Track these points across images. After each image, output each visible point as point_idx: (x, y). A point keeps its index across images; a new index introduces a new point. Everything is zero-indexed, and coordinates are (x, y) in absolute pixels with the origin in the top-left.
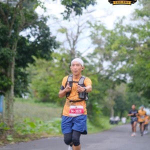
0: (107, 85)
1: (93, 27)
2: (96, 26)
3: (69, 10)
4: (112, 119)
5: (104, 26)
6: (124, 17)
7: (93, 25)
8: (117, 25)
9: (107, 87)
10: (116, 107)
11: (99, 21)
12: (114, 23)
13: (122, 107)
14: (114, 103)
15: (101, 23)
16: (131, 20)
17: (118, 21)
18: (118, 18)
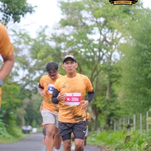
0: (24, 94)
1: (18, 35)
2: (20, 34)
3: (7, 17)
4: (24, 128)
5: (28, 34)
6: (46, 27)
7: (18, 33)
8: (40, 33)
9: (24, 96)
10: (26, 117)
11: (24, 29)
12: (37, 32)
13: (32, 116)
14: (25, 112)
15: (25, 31)
16: (55, 29)
17: (40, 30)
18: (41, 27)
